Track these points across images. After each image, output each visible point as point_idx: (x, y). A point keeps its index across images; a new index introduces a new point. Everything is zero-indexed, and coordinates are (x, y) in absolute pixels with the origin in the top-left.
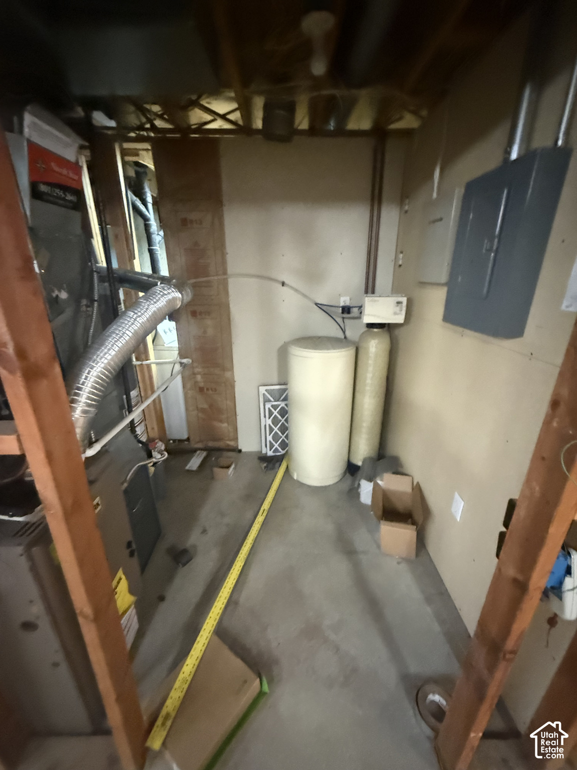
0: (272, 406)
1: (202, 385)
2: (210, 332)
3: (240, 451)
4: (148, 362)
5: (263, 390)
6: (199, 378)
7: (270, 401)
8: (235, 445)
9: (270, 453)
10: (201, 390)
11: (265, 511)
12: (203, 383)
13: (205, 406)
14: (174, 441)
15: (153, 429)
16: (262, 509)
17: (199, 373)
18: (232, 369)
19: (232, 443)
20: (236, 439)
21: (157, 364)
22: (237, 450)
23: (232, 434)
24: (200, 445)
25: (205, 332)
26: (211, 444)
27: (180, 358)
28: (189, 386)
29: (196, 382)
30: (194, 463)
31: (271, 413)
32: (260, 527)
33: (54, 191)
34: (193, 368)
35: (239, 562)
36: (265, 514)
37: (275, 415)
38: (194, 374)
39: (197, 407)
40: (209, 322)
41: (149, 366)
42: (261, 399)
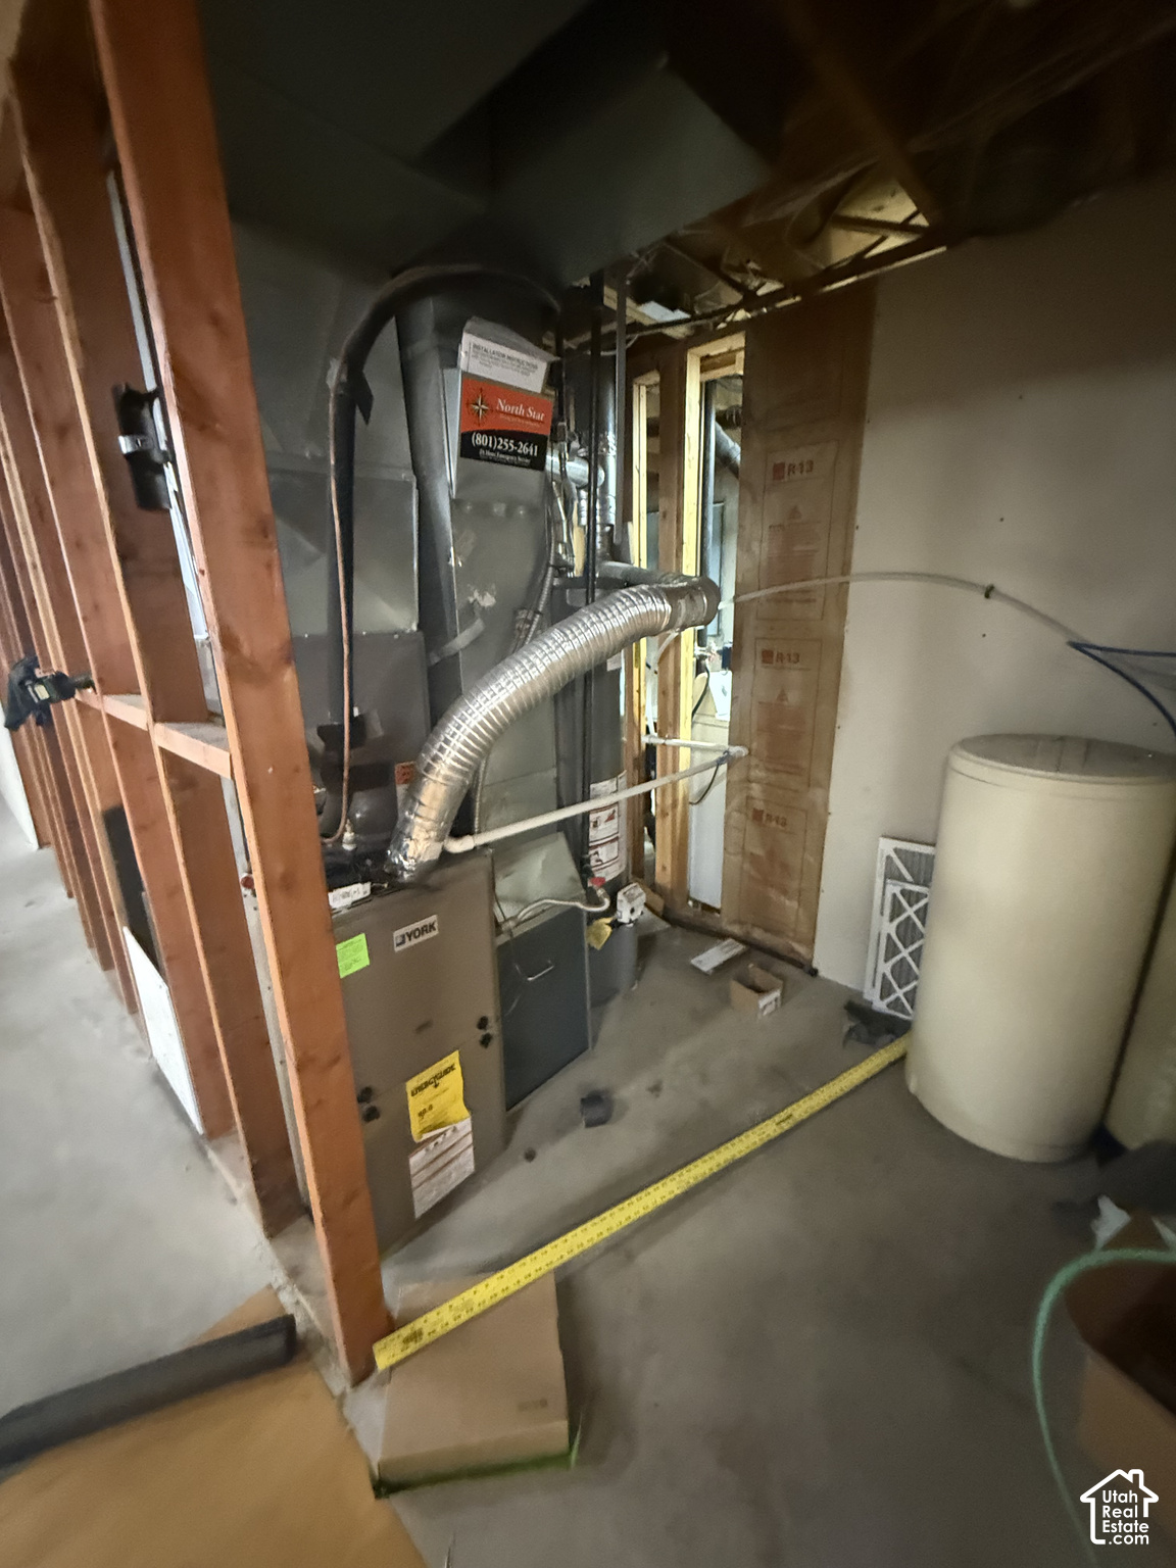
0: (903, 892)
1: (759, 805)
2: (793, 698)
3: (814, 973)
4: (673, 742)
5: (888, 847)
6: (756, 790)
7: (901, 878)
8: (808, 957)
9: (880, 1005)
10: (757, 815)
11: (790, 1121)
12: (762, 803)
13: (759, 852)
14: (696, 902)
15: (664, 868)
16: (788, 1111)
17: (758, 781)
18: (825, 785)
19: (801, 949)
20: (811, 943)
21: (693, 749)
22: (807, 968)
23: (804, 929)
24: (736, 929)
25: (782, 697)
26: (758, 934)
27: (730, 744)
28: (735, 803)
29: (749, 798)
30: (711, 958)
31: (897, 910)
32: (759, 1144)
33: (498, 442)
34: (749, 767)
35: (674, 1182)
36: (786, 1126)
37: (909, 918)
38: (749, 781)
39: (743, 848)
40: (794, 676)
41: (675, 749)
42: (880, 868)
